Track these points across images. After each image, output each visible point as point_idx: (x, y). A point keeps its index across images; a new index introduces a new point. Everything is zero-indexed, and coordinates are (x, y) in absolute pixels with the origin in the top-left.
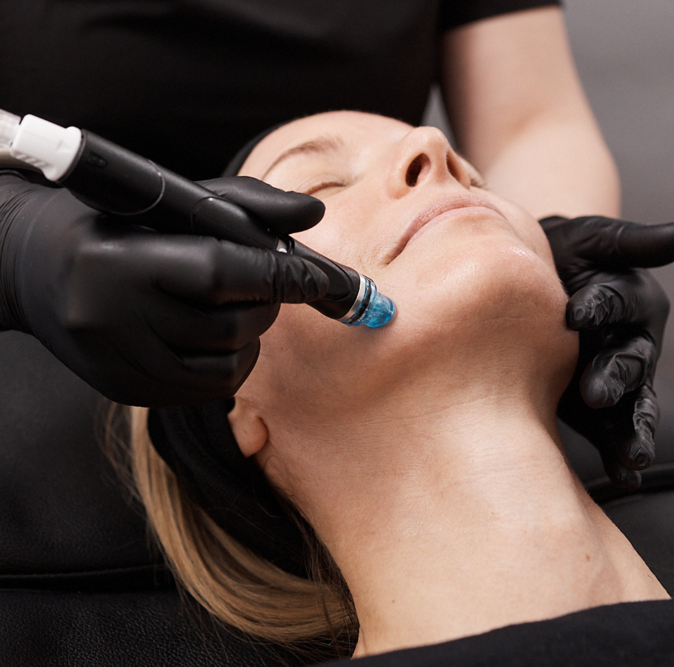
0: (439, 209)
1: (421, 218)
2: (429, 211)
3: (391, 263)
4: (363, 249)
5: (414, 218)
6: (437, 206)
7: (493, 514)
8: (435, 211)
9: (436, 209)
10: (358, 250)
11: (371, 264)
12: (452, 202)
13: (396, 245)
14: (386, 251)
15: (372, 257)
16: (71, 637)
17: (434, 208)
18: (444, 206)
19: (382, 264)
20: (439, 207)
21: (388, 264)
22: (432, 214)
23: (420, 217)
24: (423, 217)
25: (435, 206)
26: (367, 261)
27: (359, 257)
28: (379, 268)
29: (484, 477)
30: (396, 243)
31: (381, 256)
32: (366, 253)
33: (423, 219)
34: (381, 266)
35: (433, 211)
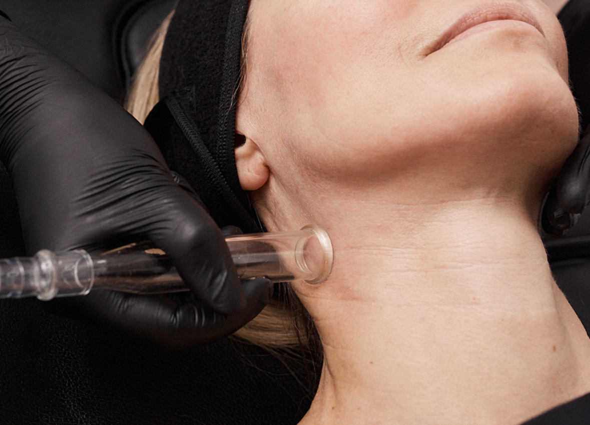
0: (485, 14)
1: (467, 19)
2: (475, 14)
3: (430, 55)
4: (403, 38)
5: (460, 16)
6: (484, 11)
7: (474, 299)
8: (481, 15)
9: (482, 14)
10: (399, 37)
11: (409, 53)
12: (499, 10)
13: (438, 38)
14: (427, 42)
15: (412, 46)
16: (60, 337)
17: (481, 12)
18: (490, 12)
19: (420, 55)
20: (486, 12)
21: (427, 55)
22: (478, 18)
23: (466, 17)
24: (469, 18)
25: (482, 11)
26: (406, 50)
27: (399, 44)
28: (417, 59)
29: (470, 266)
30: (437, 36)
31: (421, 46)
32: (406, 41)
33: (468, 21)
34: (419, 57)
35: (480, 15)
